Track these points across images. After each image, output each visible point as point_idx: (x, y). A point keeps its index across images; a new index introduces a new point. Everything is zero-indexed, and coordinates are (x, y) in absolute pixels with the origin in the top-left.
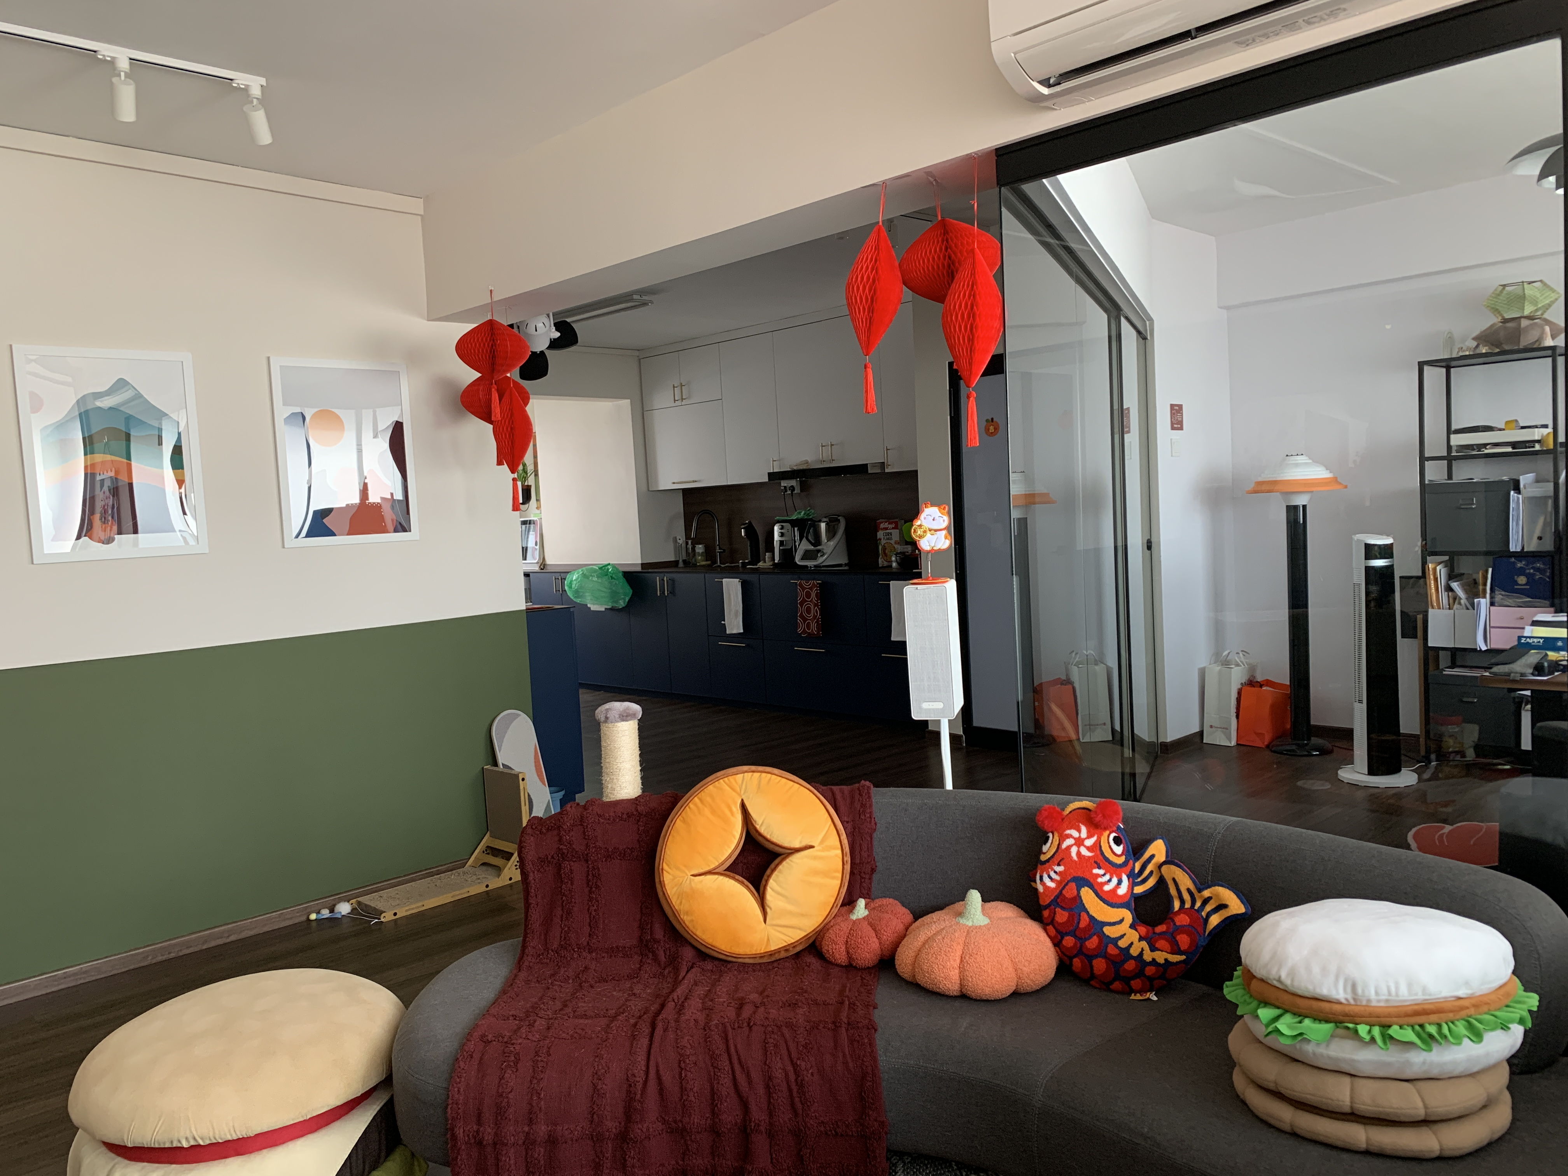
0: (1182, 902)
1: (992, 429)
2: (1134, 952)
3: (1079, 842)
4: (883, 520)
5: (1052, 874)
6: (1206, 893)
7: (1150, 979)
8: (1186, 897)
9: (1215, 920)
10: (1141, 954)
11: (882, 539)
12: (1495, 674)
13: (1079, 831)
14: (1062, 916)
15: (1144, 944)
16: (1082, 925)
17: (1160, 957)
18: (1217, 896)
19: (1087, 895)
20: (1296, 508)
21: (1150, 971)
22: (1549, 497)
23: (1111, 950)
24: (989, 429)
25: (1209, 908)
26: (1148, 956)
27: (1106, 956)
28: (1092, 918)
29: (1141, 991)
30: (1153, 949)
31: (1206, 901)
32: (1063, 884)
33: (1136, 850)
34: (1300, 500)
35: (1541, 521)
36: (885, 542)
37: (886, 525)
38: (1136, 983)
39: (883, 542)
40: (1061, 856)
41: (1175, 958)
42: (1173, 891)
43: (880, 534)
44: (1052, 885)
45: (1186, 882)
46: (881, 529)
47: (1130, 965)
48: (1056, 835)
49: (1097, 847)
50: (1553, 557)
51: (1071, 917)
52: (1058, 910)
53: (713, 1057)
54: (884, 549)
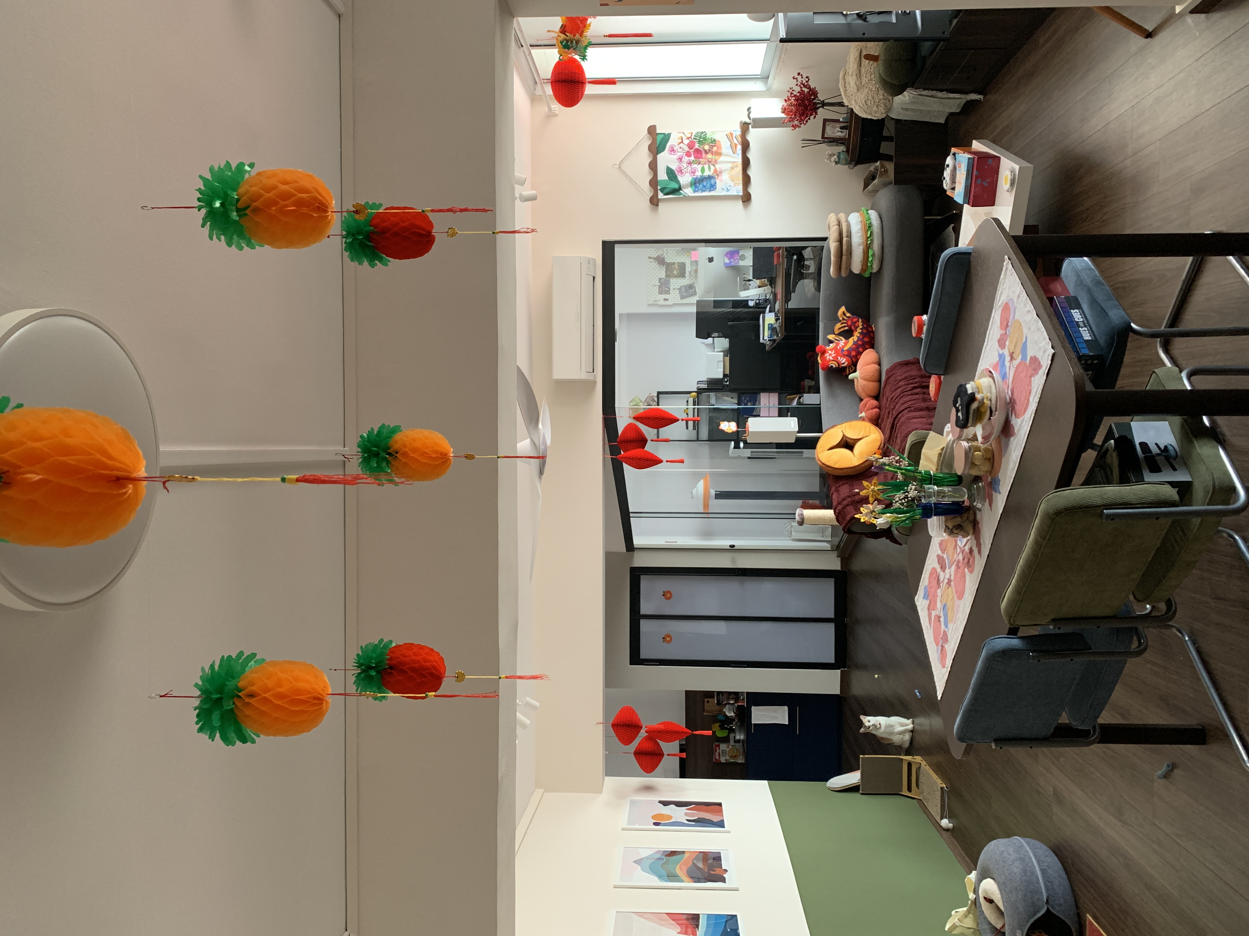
0: (845, 327)
1: (668, 639)
2: (860, 331)
3: (830, 355)
4: (714, 757)
5: (841, 360)
6: (841, 319)
7: (867, 325)
8: (843, 325)
9: (848, 315)
10: (861, 329)
11: (726, 758)
12: (780, 331)
13: (827, 356)
14: (853, 353)
15: (858, 329)
16: (855, 347)
17: (860, 324)
18: (841, 315)
19: (845, 349)
20: (716, 494)
21: (865, 326)
22: (716, 394)
23: (861, 337)
24: (668, 641)
25: (845, 318)
26: (861, 327)
27: (863, 338)
28: (853, 345)
29: (872, 328)
30: (859, 326)
31: (844, 319)
32: (844, 356)
33: (831, 342)
34: (713, 492)
35: (725, 398)
36: (727, 756)
37: (717, 754)
38: (870, 330)
39: (728, 758)
40: (835, 359)
41: (860, 320)
42: (842, 329)
43: (723, 760)
44: (845, 360)
45: (839, 325)
46: (719, 758)
47: (864, 331)
48: (830, 363)
49: (831, 350)
50: (740, 393)
51: (853, 350)
52: (852, 355)
53: (901, 398)
54: (732, 757)
